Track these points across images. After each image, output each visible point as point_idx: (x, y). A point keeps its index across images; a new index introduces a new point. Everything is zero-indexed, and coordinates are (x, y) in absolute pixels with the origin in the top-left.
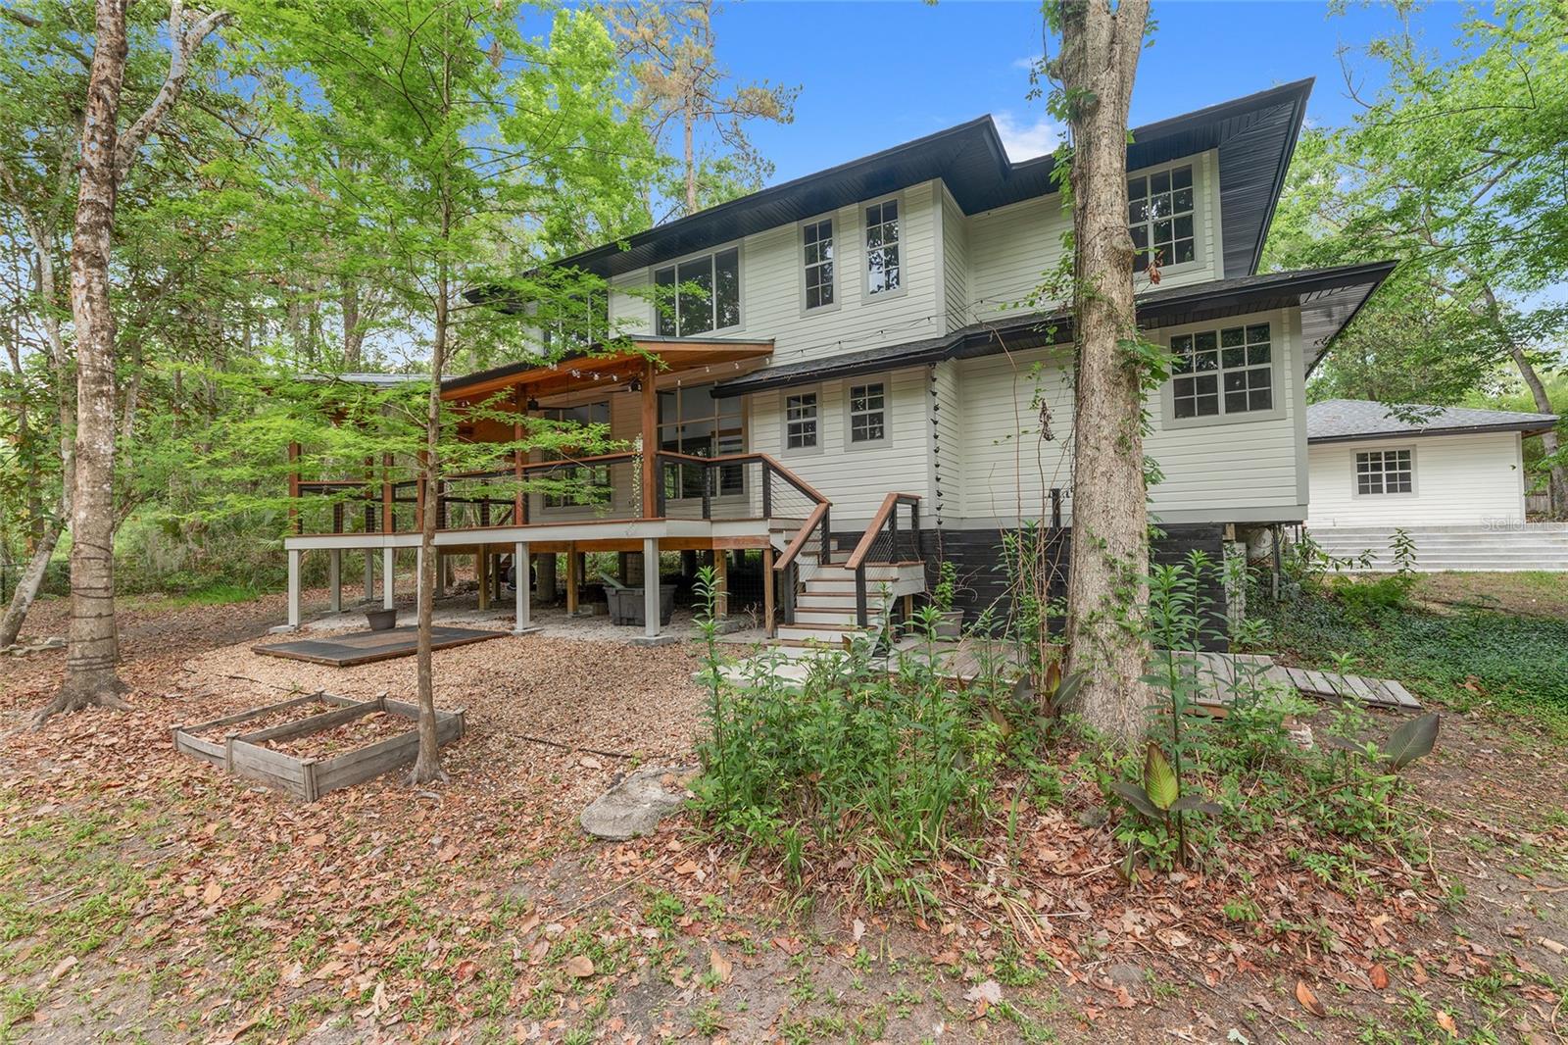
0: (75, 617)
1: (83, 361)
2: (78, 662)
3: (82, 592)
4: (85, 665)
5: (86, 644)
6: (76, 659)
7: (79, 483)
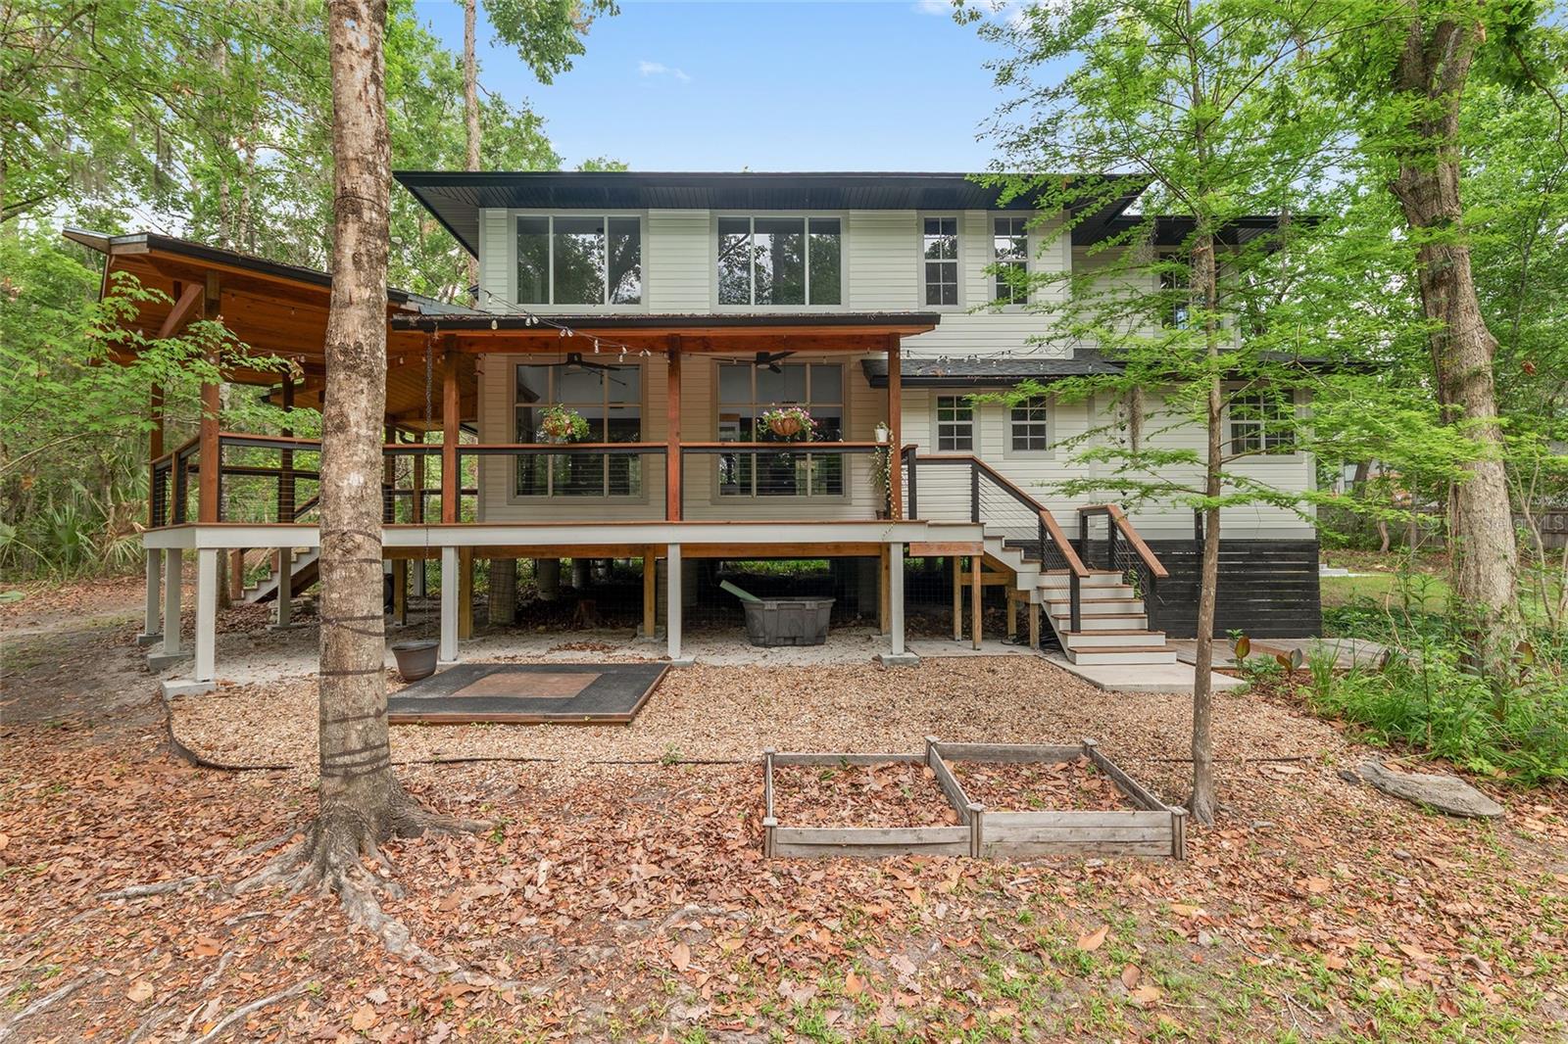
0: (346, 673)
1: (363, 191)
2: (358, 758)
3: (360, 625)
4: (370, 762)
5: (371, 721)
6: (352, 753)
7: (353, 418)
